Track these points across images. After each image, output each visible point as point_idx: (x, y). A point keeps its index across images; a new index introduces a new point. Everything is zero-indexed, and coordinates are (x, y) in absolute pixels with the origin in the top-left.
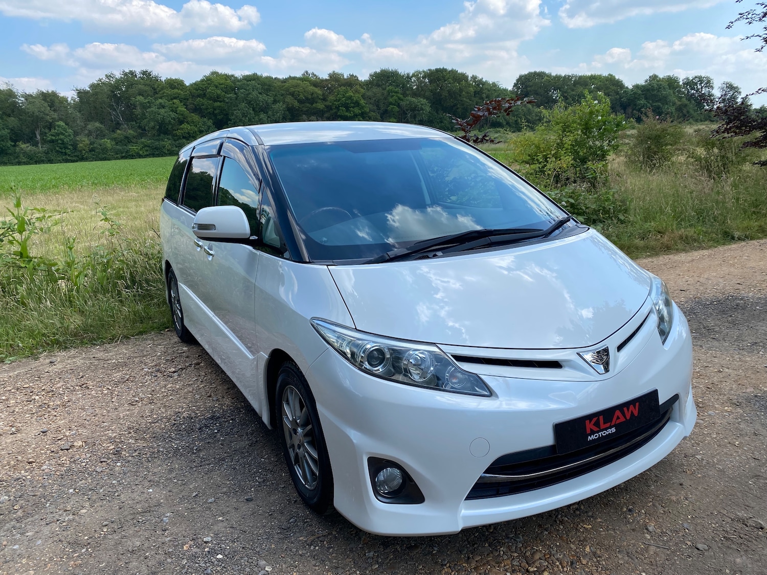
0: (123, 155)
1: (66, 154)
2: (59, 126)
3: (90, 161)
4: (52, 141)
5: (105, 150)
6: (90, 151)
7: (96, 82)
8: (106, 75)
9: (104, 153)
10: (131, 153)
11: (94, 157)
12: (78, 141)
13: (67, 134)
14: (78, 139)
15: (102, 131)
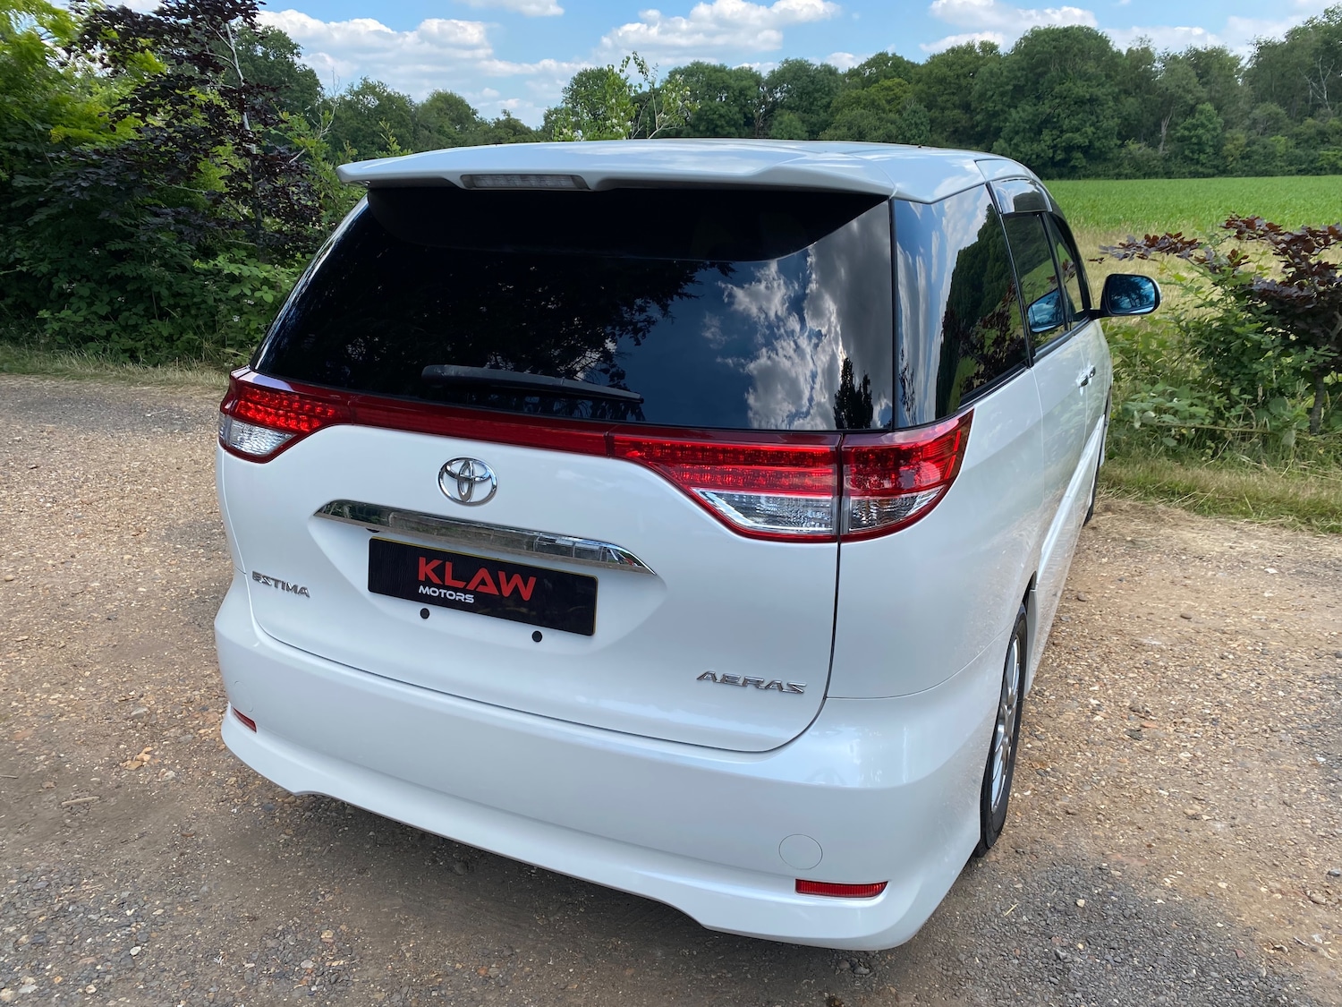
0: (1304, 166)
1: (1198, 162)
2: (1201, 112)
3: (1236, 176)
4: (1182, 139)
5: (1270, 156)
6: (1243, 158)
7: (1302, 26)
8: (1326, 11)
9: (1266, 163)
10: (1318, 164)
11: (1246, 168)
12: (1227, 139)
13: (1211, 126)
14: (1227, 135)
15: (1277, 121)
